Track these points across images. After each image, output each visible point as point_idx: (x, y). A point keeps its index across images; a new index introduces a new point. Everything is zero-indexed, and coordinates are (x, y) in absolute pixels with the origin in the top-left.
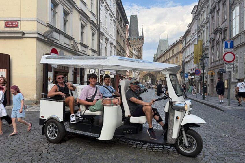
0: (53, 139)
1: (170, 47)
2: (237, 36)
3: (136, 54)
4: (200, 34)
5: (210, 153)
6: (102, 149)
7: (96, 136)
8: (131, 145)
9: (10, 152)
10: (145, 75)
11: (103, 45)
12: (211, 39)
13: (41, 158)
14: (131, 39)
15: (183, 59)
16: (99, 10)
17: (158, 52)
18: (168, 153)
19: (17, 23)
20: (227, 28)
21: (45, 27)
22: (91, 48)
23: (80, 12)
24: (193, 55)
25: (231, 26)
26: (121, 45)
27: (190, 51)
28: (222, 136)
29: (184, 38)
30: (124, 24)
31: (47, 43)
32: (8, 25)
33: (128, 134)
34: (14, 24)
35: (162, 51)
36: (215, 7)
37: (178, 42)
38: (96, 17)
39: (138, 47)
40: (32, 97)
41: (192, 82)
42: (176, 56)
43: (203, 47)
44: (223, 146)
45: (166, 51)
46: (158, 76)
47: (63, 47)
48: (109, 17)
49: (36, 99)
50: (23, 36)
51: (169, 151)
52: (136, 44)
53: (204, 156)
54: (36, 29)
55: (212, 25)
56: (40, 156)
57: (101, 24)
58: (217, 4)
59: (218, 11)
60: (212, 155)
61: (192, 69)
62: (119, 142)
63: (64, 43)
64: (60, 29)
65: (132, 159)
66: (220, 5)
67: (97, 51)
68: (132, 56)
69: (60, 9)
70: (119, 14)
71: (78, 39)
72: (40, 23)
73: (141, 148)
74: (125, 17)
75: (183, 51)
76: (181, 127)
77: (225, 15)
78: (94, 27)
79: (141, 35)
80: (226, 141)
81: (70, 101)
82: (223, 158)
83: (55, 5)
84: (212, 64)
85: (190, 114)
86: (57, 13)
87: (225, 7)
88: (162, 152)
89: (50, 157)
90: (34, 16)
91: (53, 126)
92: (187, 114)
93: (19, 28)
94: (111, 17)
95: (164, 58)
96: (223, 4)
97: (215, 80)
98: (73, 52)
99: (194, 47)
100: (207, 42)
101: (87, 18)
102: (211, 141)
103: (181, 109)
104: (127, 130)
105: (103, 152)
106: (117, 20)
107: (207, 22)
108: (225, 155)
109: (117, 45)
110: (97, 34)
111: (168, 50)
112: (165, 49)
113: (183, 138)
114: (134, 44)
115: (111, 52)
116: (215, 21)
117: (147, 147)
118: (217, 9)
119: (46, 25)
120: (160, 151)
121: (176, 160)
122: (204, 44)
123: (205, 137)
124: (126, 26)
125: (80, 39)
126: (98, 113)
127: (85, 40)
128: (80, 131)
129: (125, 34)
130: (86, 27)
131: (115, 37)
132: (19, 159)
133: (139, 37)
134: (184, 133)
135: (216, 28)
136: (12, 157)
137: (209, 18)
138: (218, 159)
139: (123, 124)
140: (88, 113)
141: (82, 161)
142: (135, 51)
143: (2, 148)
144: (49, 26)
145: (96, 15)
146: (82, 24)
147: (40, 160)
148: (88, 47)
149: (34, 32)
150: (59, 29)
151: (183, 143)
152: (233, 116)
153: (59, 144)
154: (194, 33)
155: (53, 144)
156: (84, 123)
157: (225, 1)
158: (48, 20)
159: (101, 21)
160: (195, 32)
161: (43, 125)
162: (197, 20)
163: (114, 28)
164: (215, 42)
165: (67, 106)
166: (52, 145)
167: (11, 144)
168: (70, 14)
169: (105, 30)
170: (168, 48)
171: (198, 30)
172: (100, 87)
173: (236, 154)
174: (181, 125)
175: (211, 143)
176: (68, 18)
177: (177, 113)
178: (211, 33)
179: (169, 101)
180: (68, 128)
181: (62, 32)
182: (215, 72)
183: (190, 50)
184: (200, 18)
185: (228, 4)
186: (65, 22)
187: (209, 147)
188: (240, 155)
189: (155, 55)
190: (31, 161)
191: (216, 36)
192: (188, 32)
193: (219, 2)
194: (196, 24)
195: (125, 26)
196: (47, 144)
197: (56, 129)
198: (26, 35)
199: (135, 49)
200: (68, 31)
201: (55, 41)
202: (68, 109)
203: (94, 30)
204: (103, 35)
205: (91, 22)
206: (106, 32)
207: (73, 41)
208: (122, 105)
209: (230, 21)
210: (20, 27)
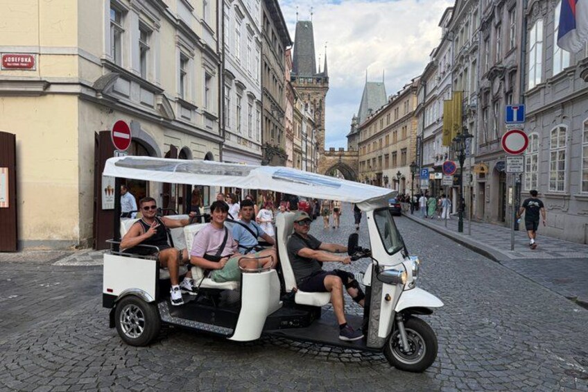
0: (135, 337)
1: (389, 102)
2: (538, 89)
3: (309, 119)
4: (458, 76)
5: (452, 363)
6: (239, 358)
7: (227, 333)
8: (296, 349)
9: (46, 369)
10: (331, 168)
11: (231, 100)
12: (481, 89)
13: (116, 378)
14: (297, 80)
15: (419, 134)
16: (221, 17)
17: (362, 113)
18: (371, 364)
19: (32, 58)
20: (517, 67)
21: (98, 67)
22: (203, 109)
23: (177, 25)
24: (441, 124)
25: (525, 64)
26: (273, 99)
27: (435, 113)
28: (483, 324)
29: (423, 83)
30: (282, 47)
31: (102, 105)
32: (9, 64)
33: (292, 327)
34: (24, 62)
35: (371, 110)
36: (492, 17)
37: (408, 90)
38: (215, 35)
39: (315, 101)
40: (69, 231)
41: (438, 187)
42: (404, 125)
43: (463, 107)
44: (481, 347)
45: (379, 110)
46: (361, 169)
47: (139, 112)
48: (245, 32)
49: (79, 236)
50: (47, 91)
51: (372, 359)
52: (309, 92)
53: (439, 369)
54: (76, 75)
55: (485, 57)
56: (111, 374)
57: (226, 51)
58: (496, 10)
59: (498, 27)
60: (456, 368)
61: (439, 157)
62: (272, 343)
63: (142, 103)
64: (132, 72)
65: (300, 380)
66: (502, 13)
67: (217, 116)
68: (301, 122)
69: (131, 24)
70: (268, 23)
71: (172, 91)
72: (85, 59)
73: (316, 355)
74: (284, 31)
75: (420, 112)
76: (395, 314)
77: (513, 37)
78: (210, 61)
79: (322, 71)
80: (489, 336)
81: (170, 258)
82: (476, 372)
83: (119, 12)
84: (484, 148)
85: (414, 287)
86: (124, 31)
87: (514, 18)
88: (358, 362)
89: (134, 378)
90: (72, 44)
91: (133, 310)
92: (406, 287)
93: (35, 70)
94: (250, 32)
95: (375, 127)
96: (510, 11)
97: (489, 186)
98: (163, 121)
99: (444, 104)
100: (472, 95)
101: (195, 39)
102: (460, 337)
103: (395, 281)
104: (289, 319)
105: (240, 364)
106: (264, 39)
107: (475, 50)
108: (482, 366)
109: (264, 97)
110: (217, 75)
111: (384, 107)
112: (377, 104)
113: (399, 336)
114: (305, 91)
115: (250, 115)
116: (492, 49)
117: (330, 352)
118: (497, 22)
119: (99, 62)
120: (355, 360)
121: (385, 379)
122: (467, 100)
123: (448, 328)
124: (285, 51)
125: (177, 91)
126: (230, 285)
127: (190, 91)
128: (193, 322)
129: (283, 70)
130: (190, 60)
131: (260, 80)
132: (70, 381)
133: (318, 75)
134: (401, 325)
135: (493, 65)
136: (55, 377)
137: (478, 40)
138: (465, 376)
139: (281, 306)
140: (209, 284)
141: (201, 384)
142: (306, 110)
143: (27, 359)
144: (107, 65)
145: (215, 31)
146: (182, 55)
147: (114, 384)
148: (197, 108)
149: (71, 81)
150: (128, 69)
151: (398, 345)
152: (518, 275)
153: (148, 348)
154: (444, 73)
155: (135, 348)
156: (199, 303)
157: (515, 5)
158: (103, 50)
159: (227, 44)
160: (448, 71)
161: (112, 307)
162: (451, 43)
163: (257, 58)
164: (491, 98)
165: (162, 268)
166: (132, 351)
167: (44, 349)
168: (155, 33)
169: (236, 64)
170: (384, 103)
171: (453, 66)
172: (232, 226)
173: (503, 365)
174: (396, 312)
175: (459, 341)
176: (148, 43)
177: (387, 289)
178: (481, 75)
179: (371, 264)
180: (167, 314)
181: (136, 76)
182: (488, 168)
183: (435, 111)
184: (458, 39)
185: (519, 11)
186: (143, 51)
187: (452, 349)
188: (509, 367)
189: (353, 119)
190: (97, 387)
191: (492, 84)
192: (431, 69)
193: (500, 6)
194: (449, 50)
195: (283, 51)
196: (122, 349)
197: (141, 317)
198: (53, 88)
199: (307, 105)
200: (150, 74)
201: (121, 101)
202: (165, 275)
203: (210, 67)
204: (231, 76)
205: (204, 48)
206: (238, 69)
207: (161, 97)
208: (278, 267)
209: (523, 53)
210: (37, 69)
